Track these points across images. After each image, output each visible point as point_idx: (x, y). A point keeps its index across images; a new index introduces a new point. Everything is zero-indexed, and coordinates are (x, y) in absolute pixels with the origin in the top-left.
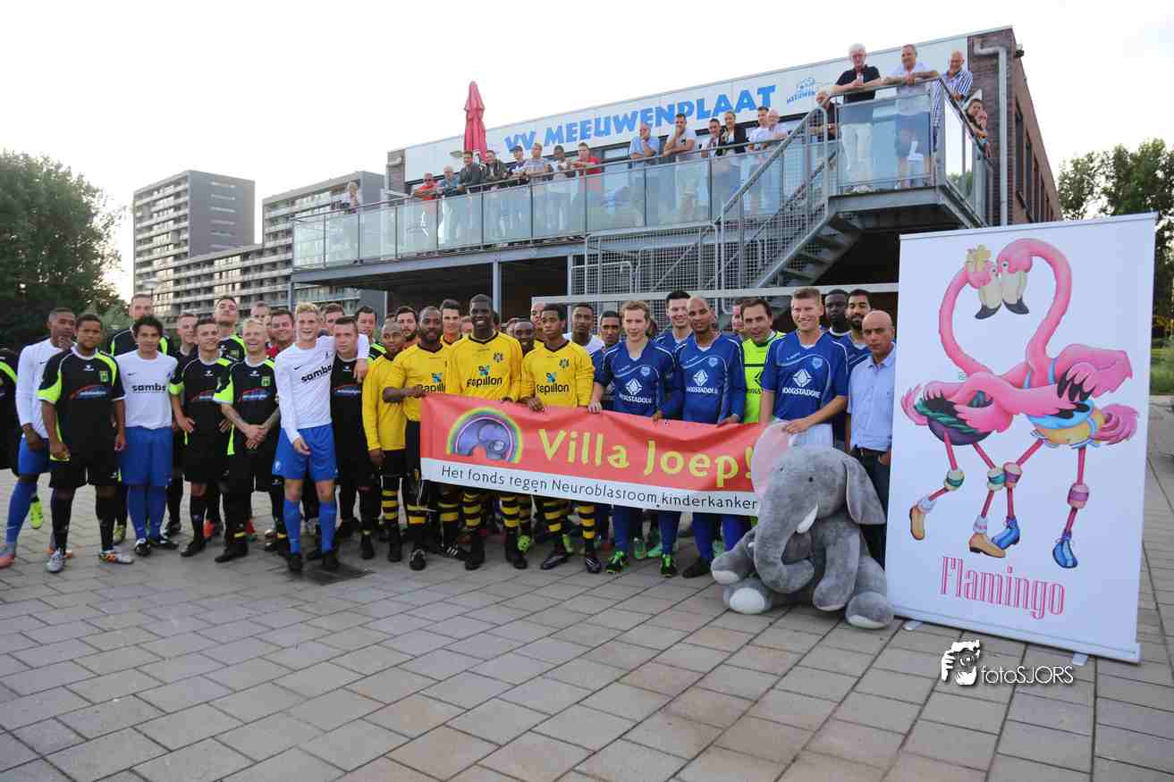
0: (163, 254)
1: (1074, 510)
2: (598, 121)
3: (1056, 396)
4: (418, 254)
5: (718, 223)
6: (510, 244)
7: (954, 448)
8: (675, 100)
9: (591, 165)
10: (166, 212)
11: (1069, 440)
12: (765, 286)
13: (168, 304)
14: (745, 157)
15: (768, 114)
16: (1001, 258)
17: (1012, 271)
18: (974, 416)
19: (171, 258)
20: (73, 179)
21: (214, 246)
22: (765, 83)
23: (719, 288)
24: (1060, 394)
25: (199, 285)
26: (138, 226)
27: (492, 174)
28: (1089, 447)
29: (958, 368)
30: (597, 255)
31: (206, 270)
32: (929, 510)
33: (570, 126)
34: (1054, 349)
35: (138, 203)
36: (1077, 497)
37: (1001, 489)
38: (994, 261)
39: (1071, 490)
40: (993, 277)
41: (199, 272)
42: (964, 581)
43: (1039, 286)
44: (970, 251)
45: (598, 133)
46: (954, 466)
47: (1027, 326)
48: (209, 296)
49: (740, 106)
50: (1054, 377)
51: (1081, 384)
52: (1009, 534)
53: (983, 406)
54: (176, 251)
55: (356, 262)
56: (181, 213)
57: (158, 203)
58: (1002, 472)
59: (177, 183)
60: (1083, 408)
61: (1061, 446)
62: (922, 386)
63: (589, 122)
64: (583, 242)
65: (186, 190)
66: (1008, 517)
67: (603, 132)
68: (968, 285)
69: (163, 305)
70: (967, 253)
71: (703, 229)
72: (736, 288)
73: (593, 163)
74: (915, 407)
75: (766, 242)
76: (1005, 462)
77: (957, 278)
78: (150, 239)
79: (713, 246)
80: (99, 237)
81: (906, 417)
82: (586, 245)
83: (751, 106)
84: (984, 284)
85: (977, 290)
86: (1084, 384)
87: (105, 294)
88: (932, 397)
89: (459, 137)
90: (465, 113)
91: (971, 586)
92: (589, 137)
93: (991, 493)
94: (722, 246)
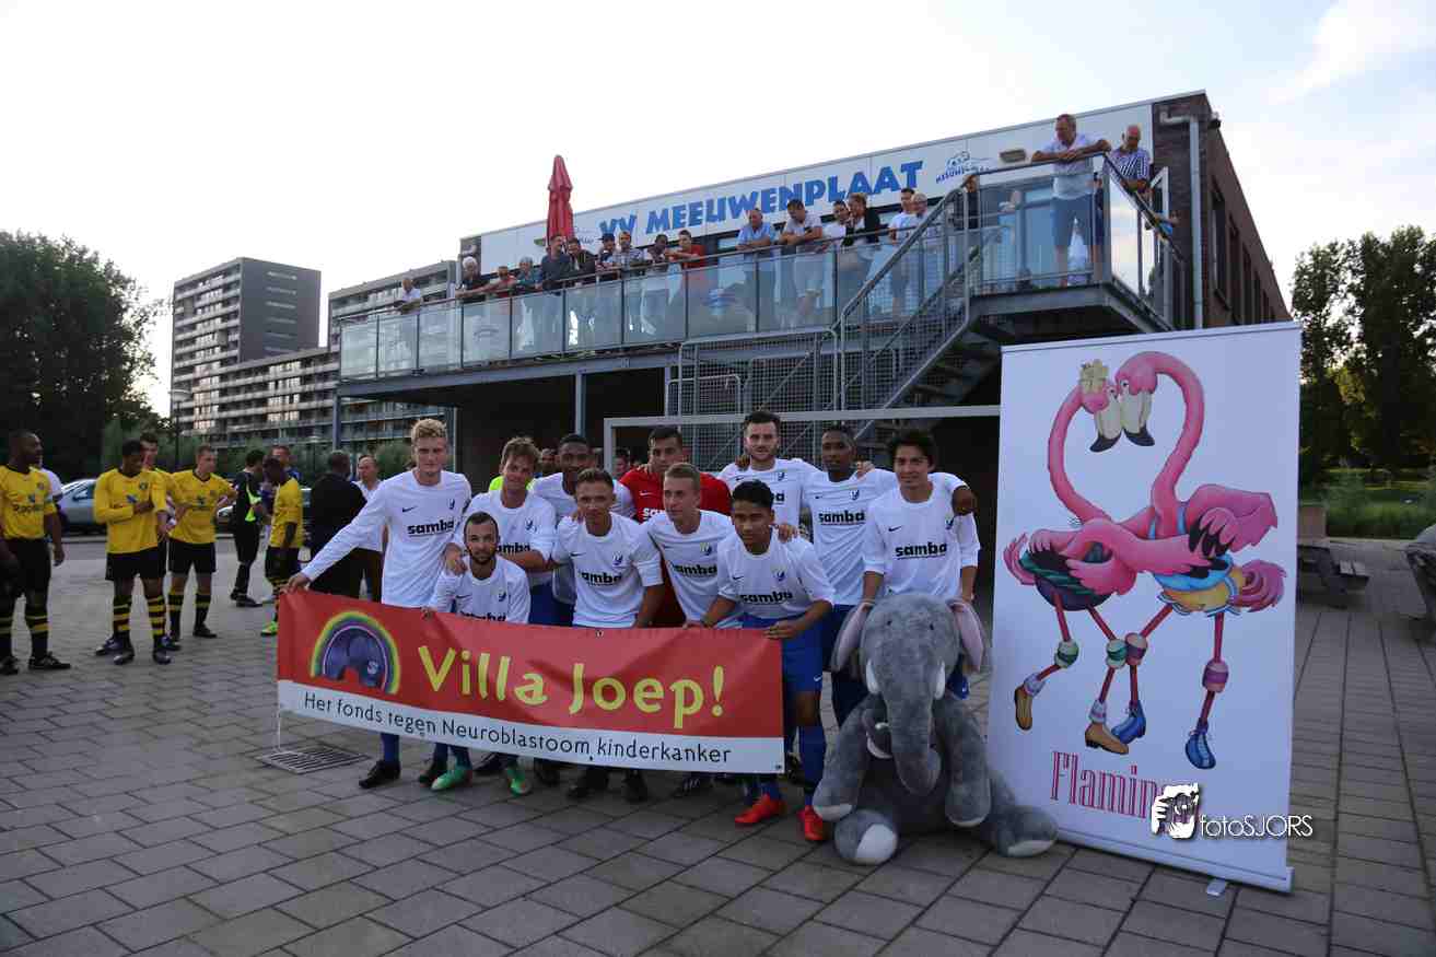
0: (207, 359)
1: (1210, 696)
2: (710, 203)
3: (1188, 550)
4: (490, 363)
5: (838, 329)
6: (597, 352)
7: (1066, 612)
8: (804, 179)
9: (695, 257)
10: (212, 308)
11: (1204, 605)
12: (895, 405)
13: (212, 419)
14: (879, 249)
15: (913, 197)
16: (1119, 376)
17: (1135, 391)
18: (1090, 573)
19: (216, 365)
20: (100, 267)
21: (269, 349)
22: (910, 159)
23: (840, 409)
24: (1192, 548)
25: (249, 396)
26: (179, 324)
27: (577, 268)
28: (1227, 614)
29: (1071, 514)
30: (693, 367)
31: (259, 378)
32: (1038, 691)
33: (677, 209)
34: (1184, 490)
35: (179, 297)
36: (1214, 678)
37: (1123, 666)
38: (1113, 380)
39: (1207, 670)
40: (1111, 398)
41: (250, 380)
42: (1080, 783)
43: (1165, 411)
44: (1084, 367)
45: (711, 218)
46: (1066, 637)
47: (1154, 460)
48: (261, 410)
49: (881, 185)
50: (1185, 524)
51: (1218, 534)
52: (1134, 722)
53: (1101, 562)
54: (224, 355)
55: (414, 372)
56: (231, 308)
57: (203, 296)
58: (1123, 645)
59: (226, 272)
60: (1221, 565)
61: (1195, 613)
62: (1029, 536)
63: (700, 204)
64: (677, 351)
65: (237, 282)
66: (1131, 703)
67: (715, 217)
68: (1082, 408)
69: (205, 420)
70: (1081, 369)
71: (820, 335)
72: (859, 408)
73: (695, 255)
74: (1020, 562)
75: (900, 352)
76: (1127, 633)
77: (1069, 402)
78: (192, 340)
79: (831, 356)
80: (129, 336)
81: (1009, 572)
82: (680, 356)
83: (894, 186)
84: (1102, 409)
85: (1092, 416)
86: (1221, 535)
87: (135, 405)
88: (1040, 550)
89: (541, 222)
90: (548, 192)
91: (1087, 789)
92: (700, 222)
93: (1111, 673)
94: (843, 356)
